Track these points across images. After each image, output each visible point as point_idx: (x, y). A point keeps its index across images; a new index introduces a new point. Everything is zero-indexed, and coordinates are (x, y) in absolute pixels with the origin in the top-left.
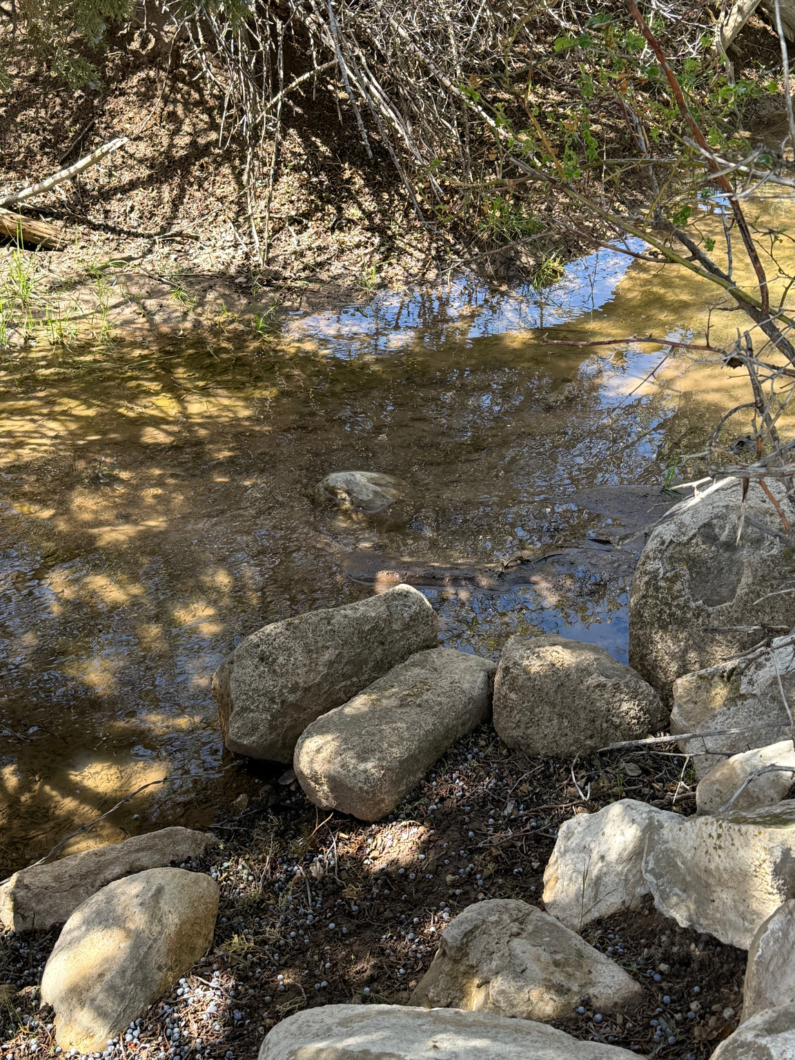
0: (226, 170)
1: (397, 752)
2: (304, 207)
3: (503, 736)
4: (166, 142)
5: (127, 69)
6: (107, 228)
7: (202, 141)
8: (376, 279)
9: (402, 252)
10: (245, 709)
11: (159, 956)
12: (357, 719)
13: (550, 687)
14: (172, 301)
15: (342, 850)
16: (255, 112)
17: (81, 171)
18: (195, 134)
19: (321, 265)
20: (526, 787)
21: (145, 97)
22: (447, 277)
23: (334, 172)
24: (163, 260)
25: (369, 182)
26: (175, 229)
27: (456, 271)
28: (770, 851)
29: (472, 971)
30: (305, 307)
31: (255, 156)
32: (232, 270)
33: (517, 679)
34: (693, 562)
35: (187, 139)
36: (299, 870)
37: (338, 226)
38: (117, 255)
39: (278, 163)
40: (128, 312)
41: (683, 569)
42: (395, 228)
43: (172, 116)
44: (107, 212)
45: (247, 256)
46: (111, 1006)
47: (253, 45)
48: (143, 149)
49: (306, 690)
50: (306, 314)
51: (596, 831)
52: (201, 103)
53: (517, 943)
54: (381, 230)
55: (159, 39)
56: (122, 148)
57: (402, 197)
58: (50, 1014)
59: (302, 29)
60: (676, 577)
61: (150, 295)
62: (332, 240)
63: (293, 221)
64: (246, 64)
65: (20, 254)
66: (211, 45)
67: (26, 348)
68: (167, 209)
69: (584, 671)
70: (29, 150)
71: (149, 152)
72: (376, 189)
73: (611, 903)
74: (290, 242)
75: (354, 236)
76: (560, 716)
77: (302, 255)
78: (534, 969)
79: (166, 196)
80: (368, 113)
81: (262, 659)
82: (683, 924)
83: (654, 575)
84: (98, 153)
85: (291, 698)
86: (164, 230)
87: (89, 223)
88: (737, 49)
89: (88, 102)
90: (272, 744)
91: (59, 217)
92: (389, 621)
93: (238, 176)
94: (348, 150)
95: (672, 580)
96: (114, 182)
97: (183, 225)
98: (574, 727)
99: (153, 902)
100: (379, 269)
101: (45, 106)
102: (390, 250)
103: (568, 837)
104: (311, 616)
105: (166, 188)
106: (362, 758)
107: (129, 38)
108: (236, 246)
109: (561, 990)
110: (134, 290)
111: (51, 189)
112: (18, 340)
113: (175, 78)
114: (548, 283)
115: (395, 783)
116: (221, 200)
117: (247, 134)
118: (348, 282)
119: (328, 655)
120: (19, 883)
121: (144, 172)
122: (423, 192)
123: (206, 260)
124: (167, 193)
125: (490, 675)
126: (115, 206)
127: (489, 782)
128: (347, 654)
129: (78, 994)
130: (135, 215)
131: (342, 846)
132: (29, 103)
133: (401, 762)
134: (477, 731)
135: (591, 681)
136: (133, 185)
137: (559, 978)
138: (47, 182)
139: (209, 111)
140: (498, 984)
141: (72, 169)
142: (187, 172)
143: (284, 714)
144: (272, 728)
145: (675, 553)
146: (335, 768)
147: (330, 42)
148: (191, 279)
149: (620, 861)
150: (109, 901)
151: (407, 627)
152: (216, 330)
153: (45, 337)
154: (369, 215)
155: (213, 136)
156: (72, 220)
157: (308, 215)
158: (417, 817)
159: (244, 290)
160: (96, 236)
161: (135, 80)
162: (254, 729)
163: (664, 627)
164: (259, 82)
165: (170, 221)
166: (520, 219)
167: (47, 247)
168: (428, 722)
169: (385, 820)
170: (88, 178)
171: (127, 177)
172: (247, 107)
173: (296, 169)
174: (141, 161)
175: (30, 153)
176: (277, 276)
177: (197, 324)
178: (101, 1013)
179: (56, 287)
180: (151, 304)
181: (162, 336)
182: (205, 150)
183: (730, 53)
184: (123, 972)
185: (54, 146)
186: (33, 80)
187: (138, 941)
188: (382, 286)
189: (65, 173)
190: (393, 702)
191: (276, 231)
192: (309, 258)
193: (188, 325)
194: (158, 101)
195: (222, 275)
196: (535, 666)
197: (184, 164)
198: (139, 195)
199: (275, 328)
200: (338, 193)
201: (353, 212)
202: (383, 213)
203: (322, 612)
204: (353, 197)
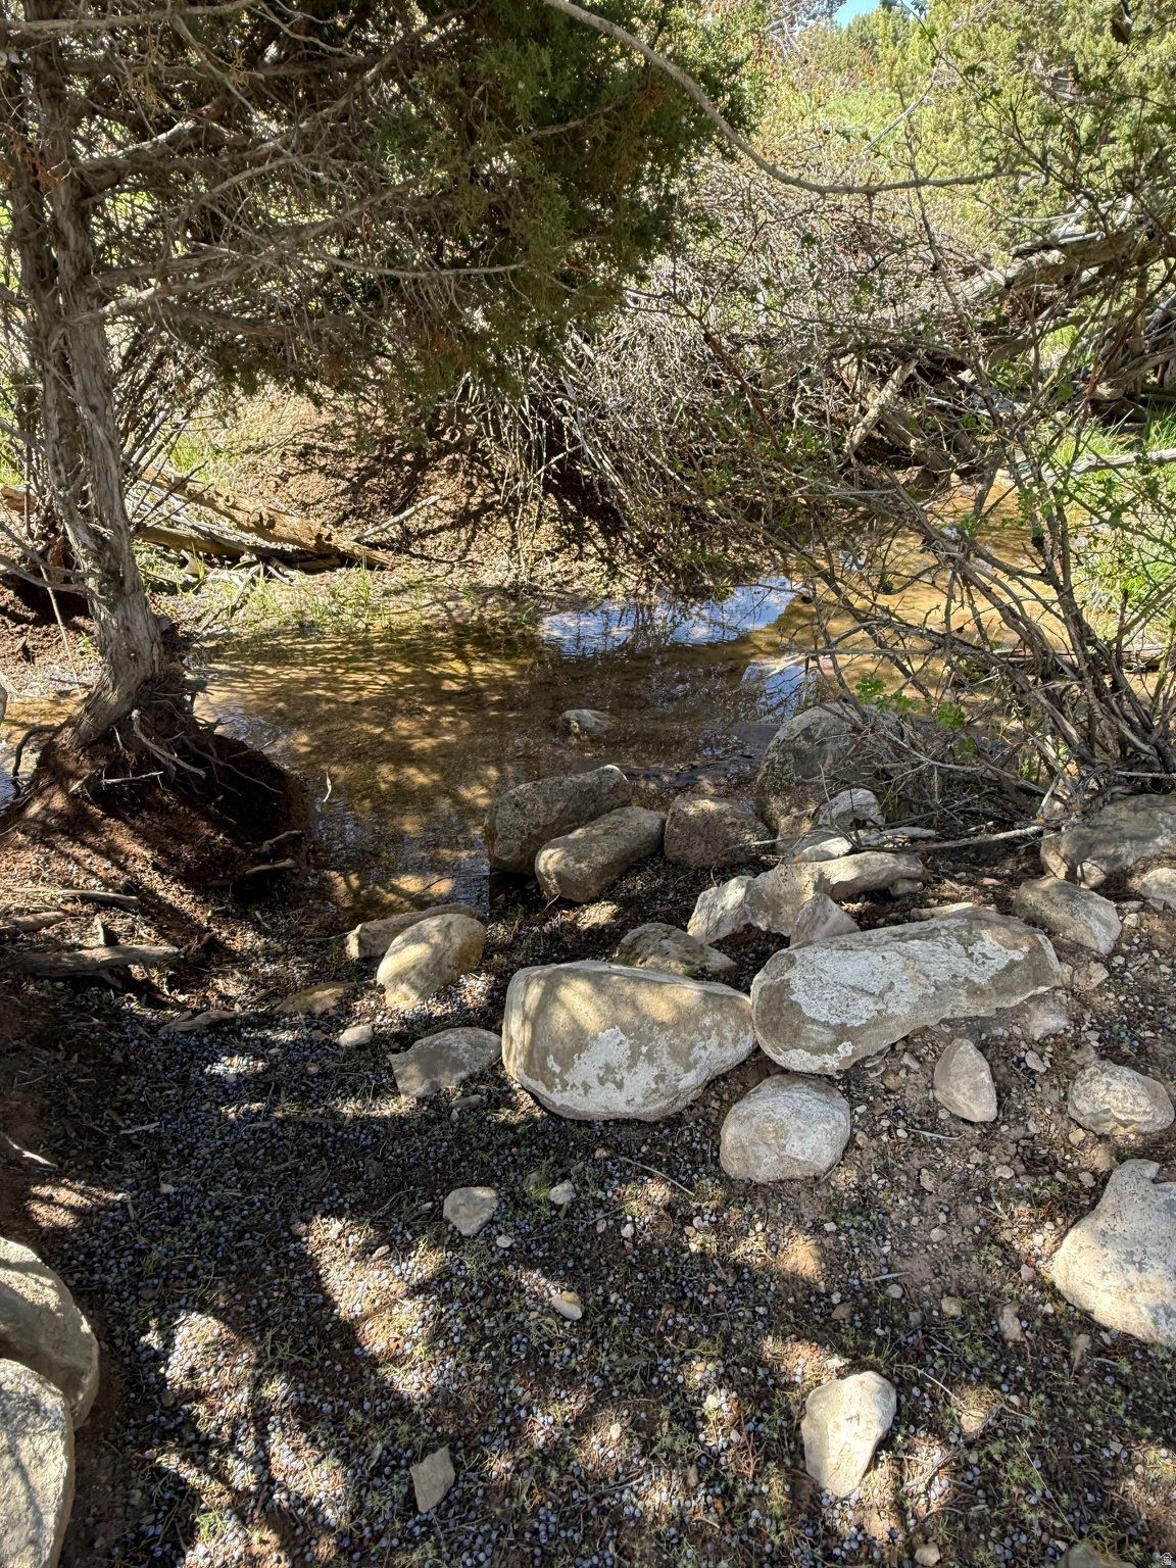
0: (504, 520)
1: (601, 859)
2: (557, 545)
3: (670, 857)
4: (464, 500)
5: (440, 453)
6: (422, 557)
7: (489, 501)
8: (604, 593)
9: (623, 575)
10: (505, 837)
11: (449, 959)
12: (576, 841)
13: (701, 824)
14: (465, 603)
15: (564, 919)
16: (526, 480)
17: (407, 518)
18: (485, 496)
19: (566, 583)
20: (682, 884)
21: (452, 471)
22: (653, 592)
23: (578, 522)
24: (460, 578)
25: (602, 529)
26: (468, 558)
27: (659, 587)
28: (812, 875)
29: (638, 955)
30: (554, 609)
31: (524, 510)
32: (506, 585)
33: (679, 819)
34: (797, 752)
35: (479, 500)
36: (536, 929)
37: (579, 558)
38: (428, 574)
39: (539, 516)
40: (434, 609)
41: (790, 756)
42: (618, 560)
43: (470, 485)
44: (422, 546)
45: (516, 576)
46: (419, 983)
47: (526, 436)
48: (449, 506)
49: (545, 827)
50: (555, 613)
51: (720, 895)
52: (490, 476)
53: (664, 942)
54: (609, 561)
55: (463, 433)
56: (434, 504)
57: (624, 540)
58: (382, 989)
59: (560, 425)
60: (786, 761)
61: (450, 599)
62: (575, 567)
63: (548, 554)
64: (521, 449)
65: (363, 571)
66: (498, 437)
67: (367, 630)
68: (463, 545)
69: (722, 814)
70: (372, 505)
71: (453, 508)
72: (607, 535)
73: (726, 930)
74: (547, 567)
75: (591, 564)
76: (707, 842)
77: (554, 576)
78: (673, 952)
79: (463, 536)
80: (603, 485)
81: (517, 806)
82: (764, 929)
83: (772, 761)
84: (419, 505)
85: (535, 832)
86: (460, 558)
87: (411, 553)
88: (862, 452)
89: (414, 474)
90: (521, 863)
91: (391, 549)
92: (600, 786)
93: (512, 524)
94: (588, 508)
95: (783, 764)
96: (429, 527)
97: (473, 555)
98: (714, 849)
99: (446, 930)
100: (606, 586)
101: (384, 476)
102: (614, 574)
103: (704, 900)
104: (550, 781)
105: (463, 531)
106: (578, 861)
107: (443, 432)
108: (509, 570)
109: (688, 963)
110: (440, 596)
111: (385, 530)
112: (361, 625)
113: (473, 460)
114: (722, 598)
115: (600, 878)
116: (500, 539)
117: (519, 494)
118: (585, 594)
119: (559, 806)
120: (362, 930)
121: (449, 521)
122: (638, 537)
123: (488, 579)
124: (464, 534)
125: (663, 822)
126: (428, 542)
127: (659, 881)
128: (572, 806)
129: (400, 977)
130: (442, 548)
131: (563, 917)
132: (374, 474)
133: (604, 866)
134: (653, 855)
135: (728, 820)
136: (441, 529)
137: (688, 957)
138: (384, 526)
139: (494, 481)
140: (651, 959)
141: (401, 516)
142: (478, 520)
143: (530, 842)
144: (522, 851)
145: (786, 747)
146: (561, 866)
147: (578, 433)
148: (479, 591)
149: (733, 908)
150: (419, 929)
151: (611, 791)
152: (493, 621)
153: (380, 623)
154: (601, 551)
155: (497, 497)
156: (399, 551)
157: (559, 550)
158: (612, 899)
159: (513, 597)
160: (414, 562)
161: (446, 460)
162: (511, 851)
163: (777, 794)
164: (529, 460)
165: (465, 552)
166: (704, 555)
167: (382, 568)
168: (622, 844)
169: (592, 901)
170: (411, 524)
171: (437, 523)
172: (521, 476)
173: (552, 520)
174: (447, 513)
175: (373, 507)
176: (536, 589)
177: (481, 618)
178: (414, 987)
179: (386, 593)
180: (451, 604)
181: (456, 625)
182: (491, 507)
183: (857, 455)
184: (427, 965)
185: (389, 503)
186: (377, 459)
187: (436, 948)
188: (609, 596)
189: (397, 519)
190: (600, 832)
191: (536, 560)
192: (559, 578)
193: (475, 618)
194: (461, 474)
195: (499, 588)
196: (691, 811)
197: (477, 516)
198: (445, 535)
199: (535, 621)
200: (580, 536)
201: (590, 549)
202: (611, 550)
203: (556, 779)
204: (590, 539)
